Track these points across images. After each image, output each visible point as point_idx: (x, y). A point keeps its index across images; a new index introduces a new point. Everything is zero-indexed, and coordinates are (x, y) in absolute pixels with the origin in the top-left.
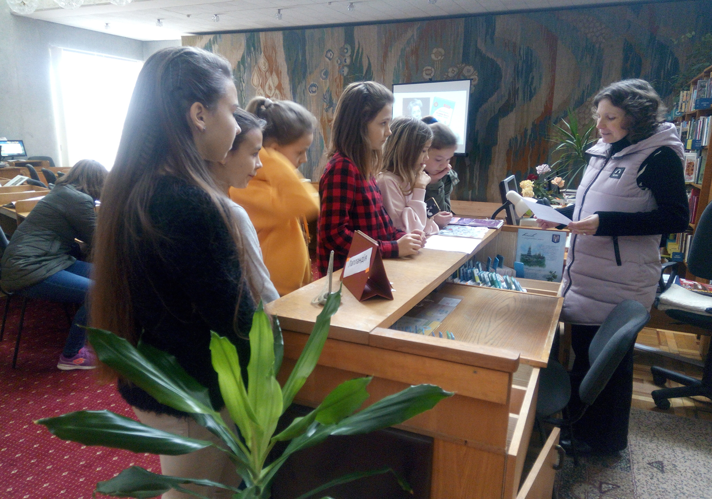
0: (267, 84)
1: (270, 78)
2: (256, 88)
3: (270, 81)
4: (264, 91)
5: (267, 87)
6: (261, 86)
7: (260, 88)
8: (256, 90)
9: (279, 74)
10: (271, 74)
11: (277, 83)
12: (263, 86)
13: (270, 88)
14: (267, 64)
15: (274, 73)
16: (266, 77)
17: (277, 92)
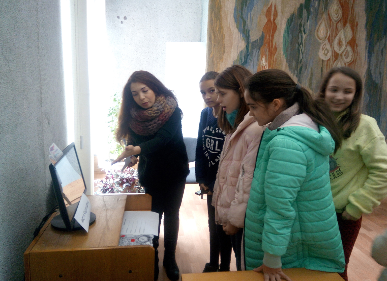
0: (337, 37)
1: (342, 30)
2: (321, 41)
3: (341, 35)
4: (331, 46)
5: (336, 41)
6: (329, 39)
7: (327, 41)
8: (320, 44)
9: (354, 27)
10: (345, 25)
11: (350, 38)
12: (330, 40)
13: (340, 44)
14: (340, 12)
15: (348, 25)
16: (336, 28)
17: (349, 48)
